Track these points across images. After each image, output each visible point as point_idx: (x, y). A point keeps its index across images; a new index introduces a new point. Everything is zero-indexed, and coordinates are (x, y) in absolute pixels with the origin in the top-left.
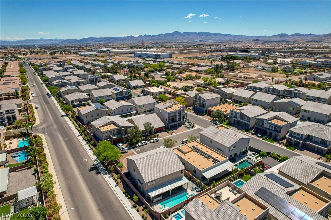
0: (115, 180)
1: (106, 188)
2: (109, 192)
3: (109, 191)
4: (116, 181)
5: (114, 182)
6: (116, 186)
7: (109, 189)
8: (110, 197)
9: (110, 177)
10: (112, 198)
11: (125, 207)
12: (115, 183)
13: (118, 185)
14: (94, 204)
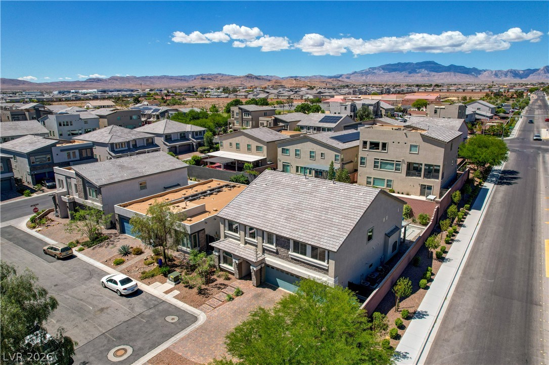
0: (400, 332)
1: (458, 337)
2: (463, 315)
3: (458, 322)
4: (402, 327)
5: (408, 330)
6: (421, 315)
7: (451, 326)
8: (474, 307)
9: (399, 353)
10: (469, 302)
11: (460, 272)
12: (413, 323)
13: (415, 313)
14: (541, 323)
